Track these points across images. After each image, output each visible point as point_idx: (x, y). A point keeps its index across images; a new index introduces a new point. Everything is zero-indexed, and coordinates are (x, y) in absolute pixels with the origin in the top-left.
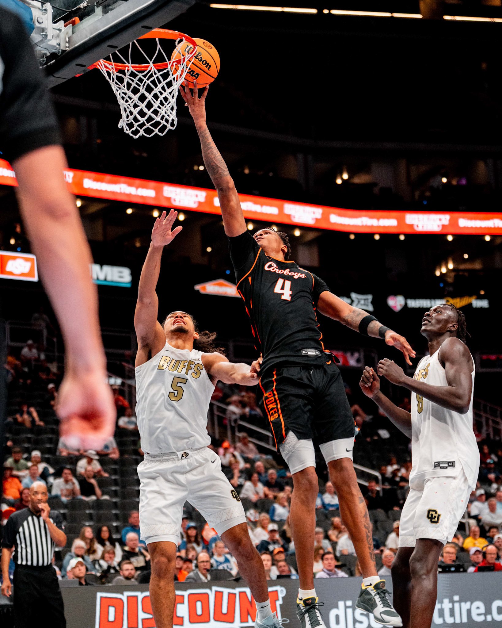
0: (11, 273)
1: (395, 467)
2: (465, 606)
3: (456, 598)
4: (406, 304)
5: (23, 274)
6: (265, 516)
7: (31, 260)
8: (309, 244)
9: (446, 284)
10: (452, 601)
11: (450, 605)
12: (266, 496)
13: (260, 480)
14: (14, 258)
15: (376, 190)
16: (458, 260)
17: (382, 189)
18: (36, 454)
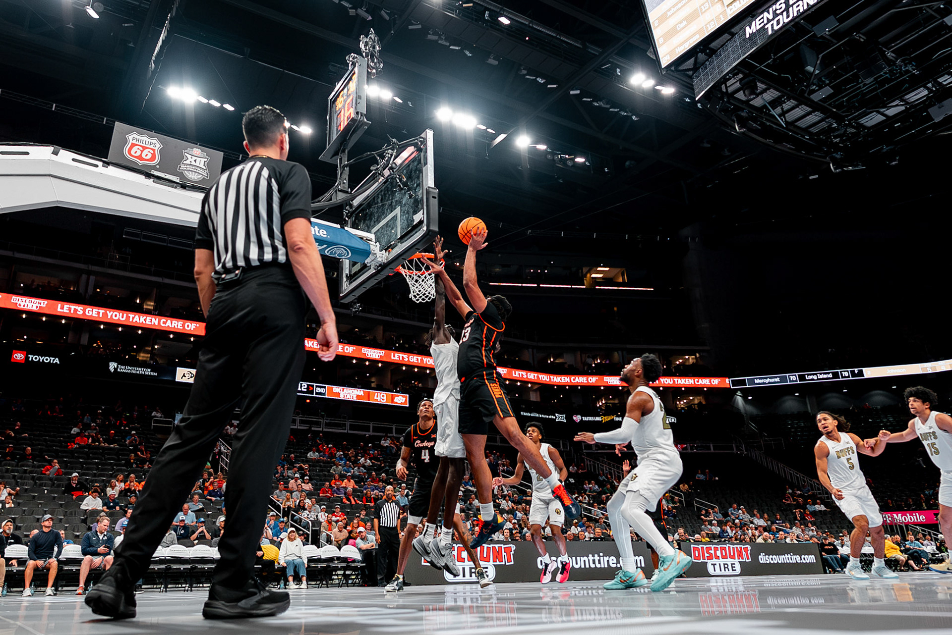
0: (396, 403)
1: (576, 495)
2: (606, 559)
3: (601, 554)
4: (582, 419)
5: (402, 403)
6: (510, 516)
7: (406, 397)
8: (536, 390)
9: (601, 409)
10: (599, 556)
11: (599, 558)
12: (513, 507)
13: (509, 500)
14: (398, 396)
15: (566, 366)
16: (607, 399)
17: (569, 365)
18: (404, 485)
